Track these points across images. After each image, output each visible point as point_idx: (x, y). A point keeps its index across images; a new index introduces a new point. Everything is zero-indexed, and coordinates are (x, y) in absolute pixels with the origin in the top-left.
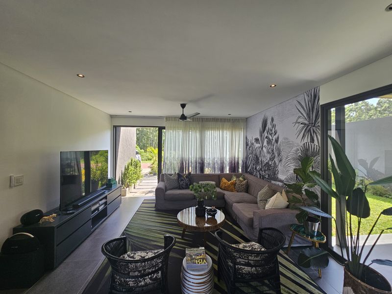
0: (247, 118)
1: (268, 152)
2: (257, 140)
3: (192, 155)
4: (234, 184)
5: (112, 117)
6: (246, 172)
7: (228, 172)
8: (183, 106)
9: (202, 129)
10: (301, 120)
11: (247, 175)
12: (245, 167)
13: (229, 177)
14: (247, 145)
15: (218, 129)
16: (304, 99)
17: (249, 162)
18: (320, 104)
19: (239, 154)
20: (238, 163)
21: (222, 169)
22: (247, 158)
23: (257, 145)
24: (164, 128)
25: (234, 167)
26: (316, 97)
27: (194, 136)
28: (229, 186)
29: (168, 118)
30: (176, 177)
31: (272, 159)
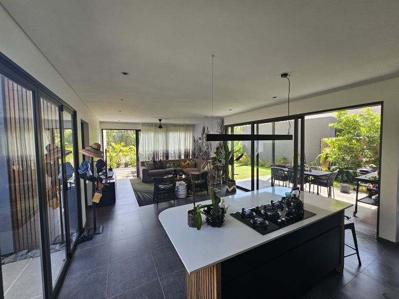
0: (194, 125)
1: (206, 145)
2: (200, 138)
3: (161, 149)
4: (188, 164)
5: (101, 122)
6: (194, 157)
7: (183, 158)
8: (160, 120)
9: (167, 132)
10: (219, 130)
11: (195, 159)
12: (194, 154)
13: (184, 161)
14: (194, 141)
15: (177, 131)
16: (219, 121)
17: (196, 151)
18: (225, 125)
19: (190, 147)
20: (189, 152)
21: (180, 156)
22: (194, 149)
23: (200, 141)
24: (140, 130)
25: (187, 155)
26: (223, 122)
27: (161, 136)
28: (185, 166)
29: (143, 124)
30: (152, 163)
31: (208, 149)
